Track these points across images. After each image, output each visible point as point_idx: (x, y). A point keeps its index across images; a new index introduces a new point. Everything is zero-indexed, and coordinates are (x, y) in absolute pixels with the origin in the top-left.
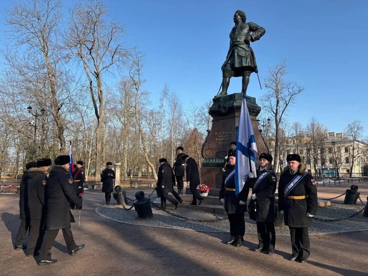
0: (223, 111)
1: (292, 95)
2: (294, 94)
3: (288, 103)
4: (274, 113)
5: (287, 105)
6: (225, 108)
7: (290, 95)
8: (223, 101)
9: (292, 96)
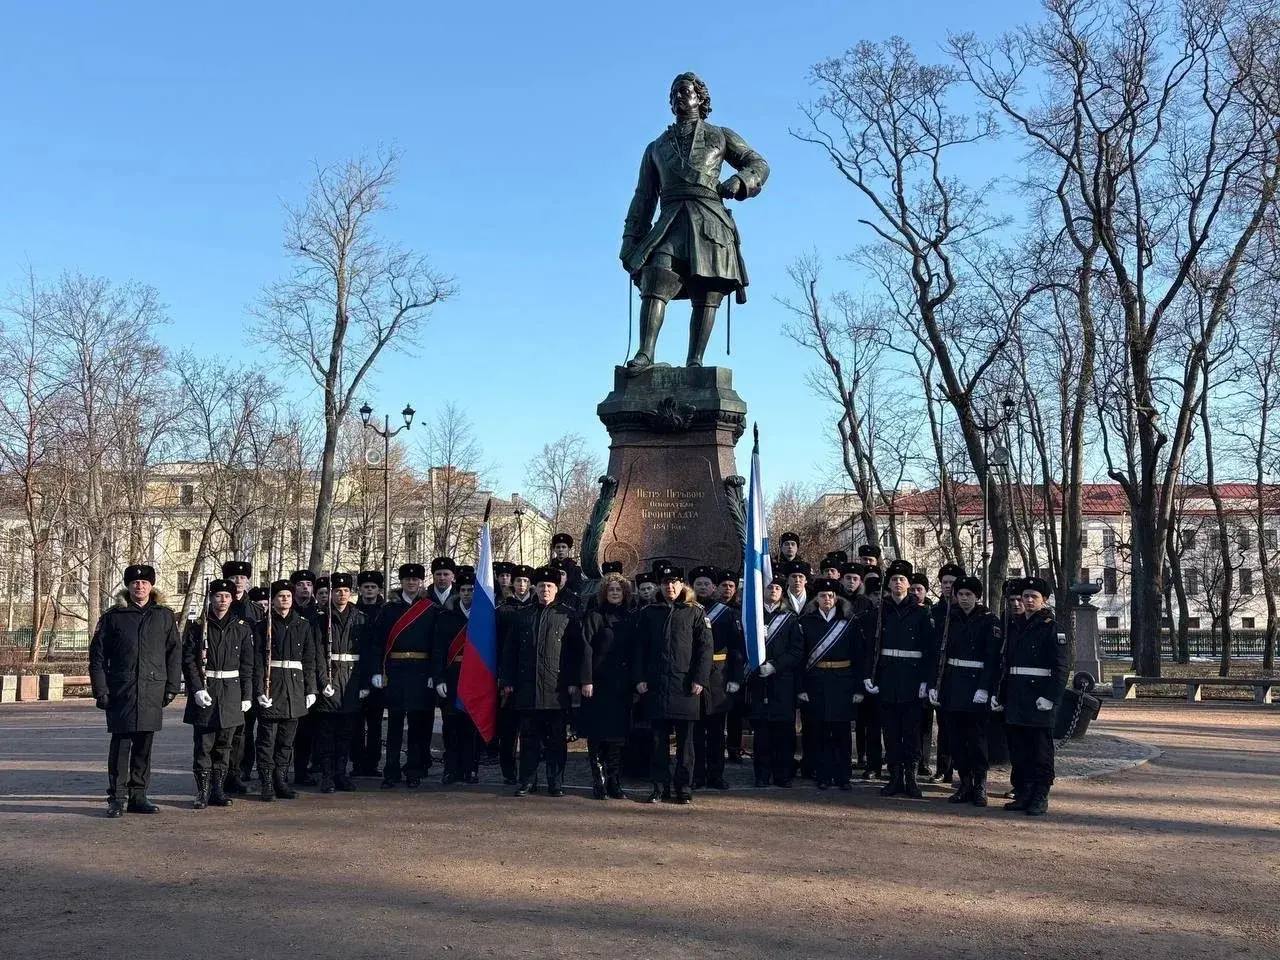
0: (677, 417)
1: (407, 308)
2: (415, 306)
3: (387, 338)
4: (320, 369)
5: (381, 344)
6: (685, 411)
7: (398, 305)
8: (663, 383)
9: (403, 311)
